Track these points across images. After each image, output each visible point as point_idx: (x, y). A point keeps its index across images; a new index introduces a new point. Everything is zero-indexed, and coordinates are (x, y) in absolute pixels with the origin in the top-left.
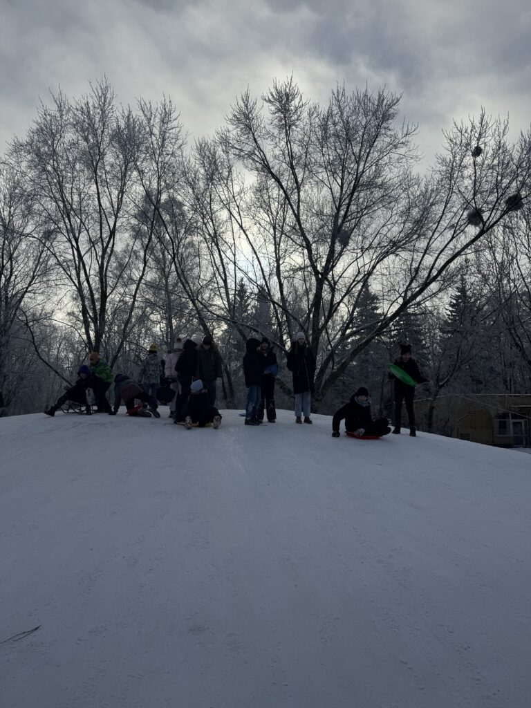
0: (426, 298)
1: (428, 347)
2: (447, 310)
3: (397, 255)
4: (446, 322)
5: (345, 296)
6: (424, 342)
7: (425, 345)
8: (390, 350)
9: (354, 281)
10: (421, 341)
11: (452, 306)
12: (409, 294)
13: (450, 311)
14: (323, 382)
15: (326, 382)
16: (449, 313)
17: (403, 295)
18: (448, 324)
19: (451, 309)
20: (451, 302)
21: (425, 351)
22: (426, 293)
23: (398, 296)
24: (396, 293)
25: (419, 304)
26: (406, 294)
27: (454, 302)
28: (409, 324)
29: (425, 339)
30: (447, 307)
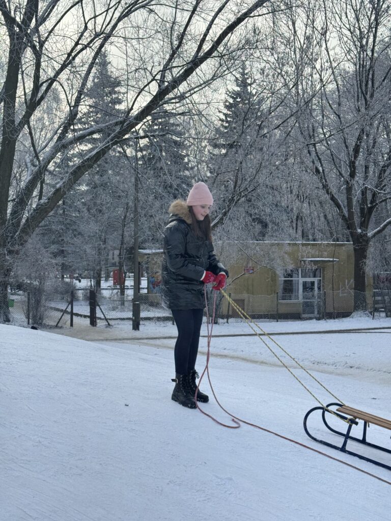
0: (193, 89)
1: (192, 168)
2: (220, 112)
3: (151, 11)
4: (217, 130)
5: (62, 69)
6: (186, 160)
7: (188, 164)
8: (136, 169)
9: (77, 44)
10: (182, 157)
11: (229, 107)
12: (169, 77)
13: (224, 114)
14: (24, 221)
15: (27, 220)
16: (224, 118)
17: (158, 77)
18: (222, 135)
19: (225, 111)
20: (227, 101)
21: (187, 173)
22: (193, 79)
23: (150, 78)
24: (148, 74)
25: (182, 97)
26: (163, 76)
27: (231, 101)
28: (166, 130)
29: (188, 155)
30: (222, 107)
